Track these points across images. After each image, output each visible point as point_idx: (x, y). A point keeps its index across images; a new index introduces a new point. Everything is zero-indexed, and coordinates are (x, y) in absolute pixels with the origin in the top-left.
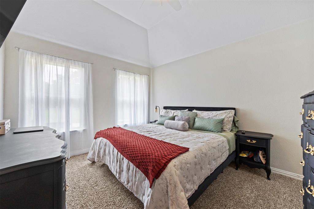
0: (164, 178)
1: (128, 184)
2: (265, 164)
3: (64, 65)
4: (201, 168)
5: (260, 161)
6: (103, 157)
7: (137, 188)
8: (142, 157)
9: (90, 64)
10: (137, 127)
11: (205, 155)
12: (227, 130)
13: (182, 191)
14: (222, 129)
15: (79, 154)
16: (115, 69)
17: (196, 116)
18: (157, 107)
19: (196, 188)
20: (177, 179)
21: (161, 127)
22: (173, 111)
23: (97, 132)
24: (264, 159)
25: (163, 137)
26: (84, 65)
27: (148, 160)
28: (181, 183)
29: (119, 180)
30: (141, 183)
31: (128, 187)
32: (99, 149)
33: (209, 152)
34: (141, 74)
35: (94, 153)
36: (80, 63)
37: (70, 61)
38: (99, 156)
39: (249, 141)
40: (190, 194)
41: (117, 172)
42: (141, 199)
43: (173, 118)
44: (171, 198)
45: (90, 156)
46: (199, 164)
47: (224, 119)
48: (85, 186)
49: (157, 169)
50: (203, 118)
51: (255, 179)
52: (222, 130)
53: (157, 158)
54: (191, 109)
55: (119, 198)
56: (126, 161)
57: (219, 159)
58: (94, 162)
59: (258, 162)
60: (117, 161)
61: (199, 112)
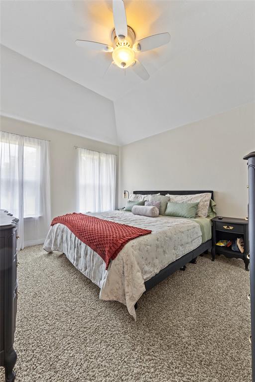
0: (120, 258)
1: (85, 271)
2: (243, 253)
3: (17, 143)
4: (164, 252)
5: (238, 250)
6: (60, 244)
7: (95, 273)
8: (100, 239)
9: (47, 141)
10: (100, 213)
11: (170, 238)
12: (202, 215)
13: (138, 271)
14: (197, 214)
15: (35, 244)
16: (76, 148)
17: (169, 200)
18: (126, 192)
19: (157, 271)
20: (133, 259)
21: (128, 214)
22: (143, 196)
23: (54, 218)
24: (243, 247)
25: (127, 222)
26: (41, 143)
27: (105, 242)
28: (138, 264)
29: (76, 268)
30: (98, 267)
31: (85, 273)
32: (56, 236)
33: (175, 236)
34: (107, 154)
35: (51, 241)
36: (36, 140)
37: (25, 138)
38: (55, 244)
39: (225, 227)
40: (148, 276)
41: (74, 260)
42: (98, 284)
43: (143, 204)
44: (127, 278)
45: (46, 245)
46: (162, 247)
47: (199, 203)
48: (40, 276)
49: (114, 250)
50: (176, 203)
51: (231, 270)
52: (197, 216)
53: (115, 239)
54: (163, 193)
55: (76, 287)
56: (83, 245)
57: (188, 245)
58: (51, 253)
59: (236, 251)
60: (75, 247)
61: (172, 196)
